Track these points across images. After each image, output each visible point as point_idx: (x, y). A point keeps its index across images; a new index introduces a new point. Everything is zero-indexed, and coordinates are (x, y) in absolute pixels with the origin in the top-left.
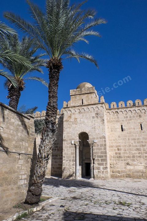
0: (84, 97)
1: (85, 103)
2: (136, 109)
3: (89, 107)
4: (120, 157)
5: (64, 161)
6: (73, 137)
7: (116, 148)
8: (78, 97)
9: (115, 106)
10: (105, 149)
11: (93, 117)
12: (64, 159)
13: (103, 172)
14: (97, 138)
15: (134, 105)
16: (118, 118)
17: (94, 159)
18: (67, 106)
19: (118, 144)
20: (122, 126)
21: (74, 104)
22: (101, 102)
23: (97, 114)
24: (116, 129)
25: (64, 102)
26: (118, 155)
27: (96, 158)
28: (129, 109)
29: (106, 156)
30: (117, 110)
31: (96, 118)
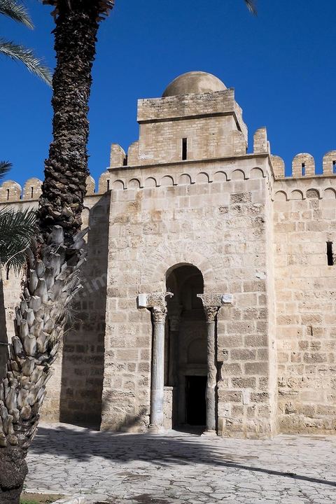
0: (191, 130)
1: (195, 153)
3: (210, 169)
4: (316, 358)
5: (107, 370)
6: (146, 281)
7: (305, 328)
8: (167, 128)
9: (310, 170)
10: (263, 327)
11: (224, 210)
12: (107, 360)
13: (251, 410)
14: (236, 289)
16: (318, 213)
17: (219, 365)
18: (125, 162)
19: (311, 312)
20: (329, 245)
21: (150, 157)
22: (256, 152)
23: (239, 197)
24: (307, 255)
25: (115, 148)
26: (309, 351)
27: (228, 361)
29: (264, 354)
30: (314, 185)
31: (232, 214)
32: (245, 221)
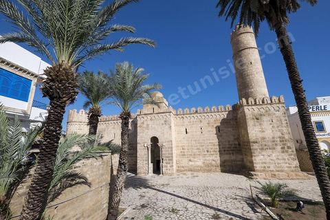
0: (155, 106)
1: (156, 111)
2: (198, 115)
3: (159, 115)
4: (184, 155)
6: (146, 140)
7: (181, 148)
8: (150, 105)
9: (182, 113)
10: (172, 151)
13: (170, 169)
14: (166, 142)
15: (197, 112)
17: (162, 159)
18: (140, 113)
19: (183, 145)
20: (186, 129)
21: (146, 112)
22: (169, 111)
23: (166, 121)
26: (183, 153)
27: (164, 159)
28: (192, 115)
29: (172, 157)
30: (182, 116)
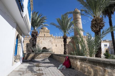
0: (45, 33)
1: (46, 36)
8: (43, 33)
9: (55, 37)
11: (49, 42)
16: (55, 42)
21: (41, 36)
22: (52, 36)
28: (59, 39)
30: (55, 39)
31: (50, 42)
32: (51, 43)
